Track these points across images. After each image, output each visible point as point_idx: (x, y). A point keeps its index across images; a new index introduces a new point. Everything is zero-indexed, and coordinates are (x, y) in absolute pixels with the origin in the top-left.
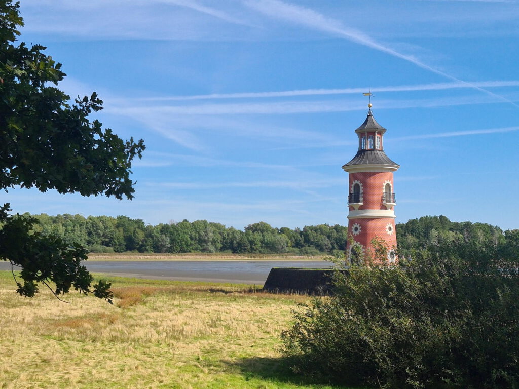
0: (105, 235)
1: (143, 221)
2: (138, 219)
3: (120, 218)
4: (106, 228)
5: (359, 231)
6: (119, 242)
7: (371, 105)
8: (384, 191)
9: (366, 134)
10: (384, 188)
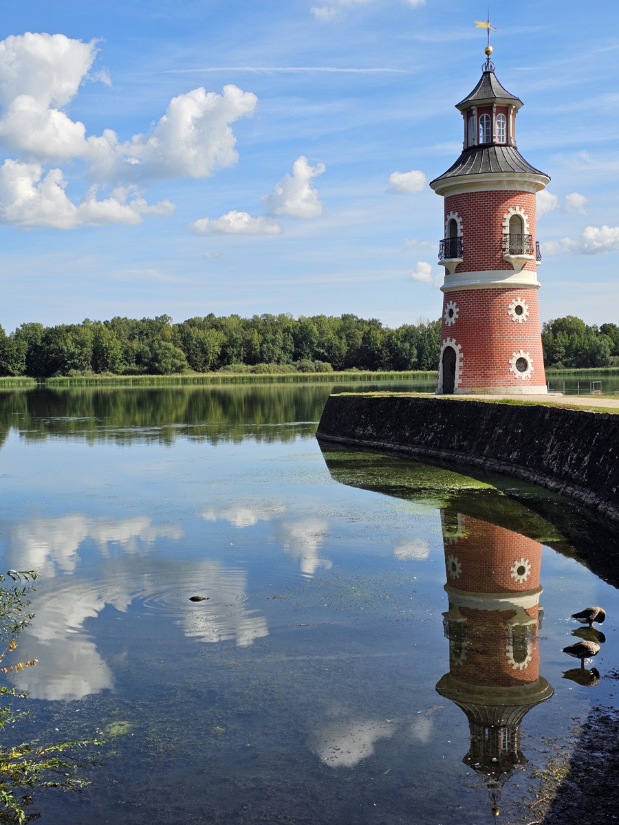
0: (321, 345)
1: (380, 322)
2: (373, 319)
3: (345, 318)
4: (322, 333)
5: (455, 316)
6: (340, 354)
7: (491, 49)
8: (507, 231)
9: (475, 112)
10: (507, 224)
